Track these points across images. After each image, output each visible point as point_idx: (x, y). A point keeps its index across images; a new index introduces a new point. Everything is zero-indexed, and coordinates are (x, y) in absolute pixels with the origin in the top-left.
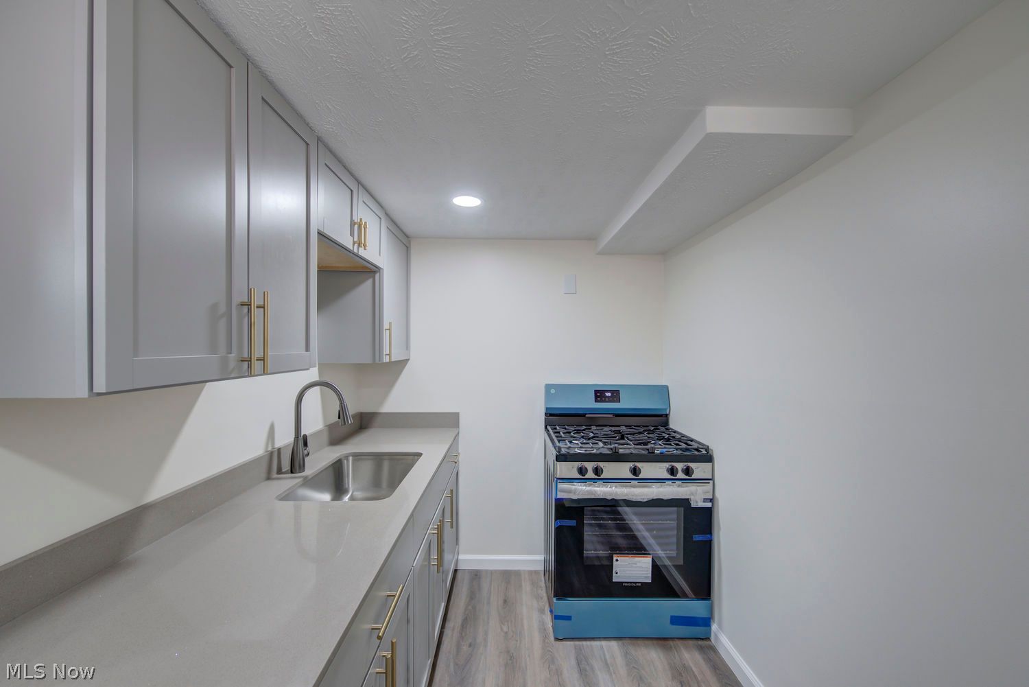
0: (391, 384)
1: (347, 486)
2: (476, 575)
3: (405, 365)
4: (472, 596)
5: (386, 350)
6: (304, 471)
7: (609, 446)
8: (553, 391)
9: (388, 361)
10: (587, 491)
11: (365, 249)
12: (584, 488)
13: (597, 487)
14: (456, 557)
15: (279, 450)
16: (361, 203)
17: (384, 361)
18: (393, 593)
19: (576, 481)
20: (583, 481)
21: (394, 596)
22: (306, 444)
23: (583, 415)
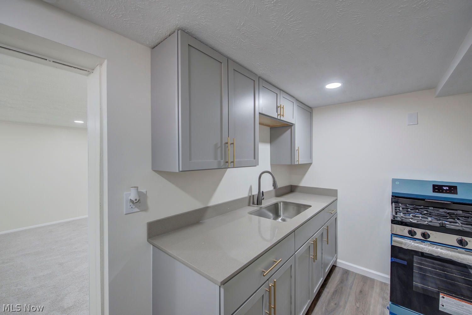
0: (304, 174)
1: (280, 214)
2: (346, 272)
3: (310, 166)
4: (342, 281)
5: (296, 159)
6: (261, 205)
7: (438, 222)
8: (397, 183)
9: (297, 163)
10: (415, 246)
11: (283, 117)
12: (413, 243)
13: (424, 245)
14: (334, 259)
15: (253, 196)
16: (281, 97)
17: (296, 164)
18: (277, 261)
19: (408, 238)
20: (411, 239)
21: (276, 262)
22: (263, 195)
23: (424, 200)
